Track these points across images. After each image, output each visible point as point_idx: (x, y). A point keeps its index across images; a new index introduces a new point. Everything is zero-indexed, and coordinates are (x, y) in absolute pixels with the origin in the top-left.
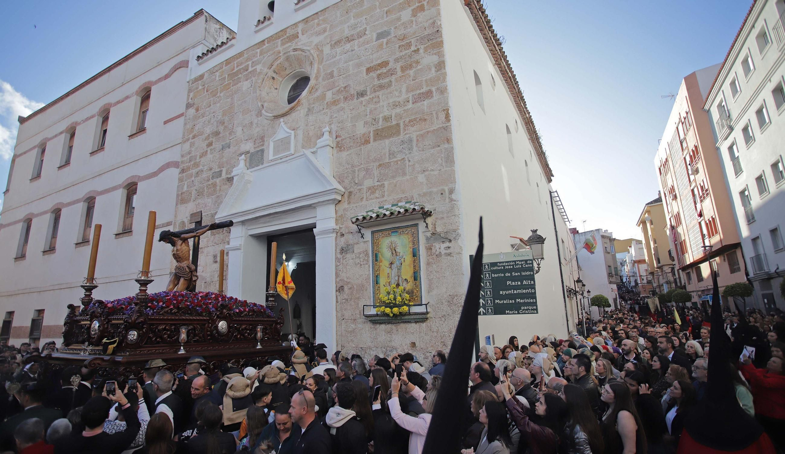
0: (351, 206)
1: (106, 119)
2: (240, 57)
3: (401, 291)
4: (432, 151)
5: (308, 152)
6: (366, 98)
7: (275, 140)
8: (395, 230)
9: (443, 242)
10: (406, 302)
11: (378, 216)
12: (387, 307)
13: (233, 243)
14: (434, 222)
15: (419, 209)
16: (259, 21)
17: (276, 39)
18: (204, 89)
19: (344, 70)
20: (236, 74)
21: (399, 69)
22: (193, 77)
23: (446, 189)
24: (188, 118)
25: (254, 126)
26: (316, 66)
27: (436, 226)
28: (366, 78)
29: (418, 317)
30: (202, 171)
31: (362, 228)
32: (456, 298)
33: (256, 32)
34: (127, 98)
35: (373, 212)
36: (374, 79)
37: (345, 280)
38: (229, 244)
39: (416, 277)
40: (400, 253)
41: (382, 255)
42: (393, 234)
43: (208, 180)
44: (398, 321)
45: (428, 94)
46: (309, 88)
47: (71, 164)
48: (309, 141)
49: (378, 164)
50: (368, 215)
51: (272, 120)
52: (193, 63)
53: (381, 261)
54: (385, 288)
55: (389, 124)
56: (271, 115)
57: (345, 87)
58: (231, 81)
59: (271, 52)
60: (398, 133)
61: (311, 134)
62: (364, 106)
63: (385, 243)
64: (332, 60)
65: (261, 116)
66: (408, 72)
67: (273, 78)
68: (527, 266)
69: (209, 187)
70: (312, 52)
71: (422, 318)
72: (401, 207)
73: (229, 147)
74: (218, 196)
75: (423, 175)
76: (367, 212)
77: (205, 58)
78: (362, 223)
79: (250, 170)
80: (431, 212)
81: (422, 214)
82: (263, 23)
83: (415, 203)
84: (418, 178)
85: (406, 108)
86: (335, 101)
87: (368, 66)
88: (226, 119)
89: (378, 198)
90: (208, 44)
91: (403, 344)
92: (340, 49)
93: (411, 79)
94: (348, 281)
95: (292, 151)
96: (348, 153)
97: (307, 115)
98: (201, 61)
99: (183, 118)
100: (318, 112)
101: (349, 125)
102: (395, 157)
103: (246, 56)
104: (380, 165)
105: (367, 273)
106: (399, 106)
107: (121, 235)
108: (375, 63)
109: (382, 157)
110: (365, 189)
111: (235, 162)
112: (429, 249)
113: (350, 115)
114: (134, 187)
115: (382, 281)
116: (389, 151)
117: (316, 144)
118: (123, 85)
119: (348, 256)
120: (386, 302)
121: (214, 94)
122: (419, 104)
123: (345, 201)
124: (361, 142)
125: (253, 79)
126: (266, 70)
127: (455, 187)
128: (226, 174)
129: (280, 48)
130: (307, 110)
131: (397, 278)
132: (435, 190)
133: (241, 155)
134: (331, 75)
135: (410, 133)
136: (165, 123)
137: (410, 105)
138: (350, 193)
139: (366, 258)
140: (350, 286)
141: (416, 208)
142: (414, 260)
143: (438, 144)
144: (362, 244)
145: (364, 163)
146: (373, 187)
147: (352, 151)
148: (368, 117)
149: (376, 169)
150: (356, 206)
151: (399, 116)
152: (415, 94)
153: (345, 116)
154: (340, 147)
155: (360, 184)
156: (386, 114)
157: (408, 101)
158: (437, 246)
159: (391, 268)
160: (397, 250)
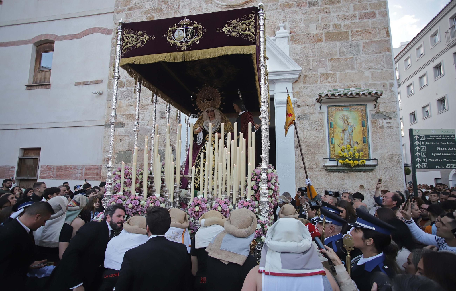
0: (307, 86)
4: (376, 55)
6: (318, 8)
8: (347, 107)
9: (385, 119)
11: (333, 95)
14: (378, 104)
27: (380, 108)
29: (369, 168)
32: (395, 157)
35: (328, 91)
39: (365, 141)
40: (351, 123)
41: (336, 123)
42: (345, 110)
44: (351, 170)
45: (372, 15)
49: (330, 58)
53: (336, 128)
55: (339, 30)
60: (347, 38)
62: (316, 13)
68: (451, 139)
75: (369, 71)
84: (365, 73)
85: (353, 21)
91: (353, 186)
94: (306, 140)
96: (303, 46)
101: (302, 25)
102: (345, 55)
104: (331, 59)
105: (323, 136)
106: (347, 19)
109: (333, 53)
110: (319, 75)
112: (374, 122)
113: (302, 18)
115: (337, 142)
116: (340, 50)
117: (275, 35)
119: (305, 122)
122: (364, 20)
123: (301, 82)
124: (314, 39)
127: (394, 83)
131: (349, 141)
135: (357, 40)
137: (357, 20)
138: (306, 76)
139: (321, 125)
140: (307, 144)
143: (381, 51)
144: (317, 115)
145: (318, 56)
146: (327, 74)
147: (306, 45)
148: (320, 22)
149: (329, 62)
150: (312, 87)
151: (347, 26)
152: (361, 13)
153: (298, 18)
154: (294, 40)
155: (314, 70)
156: (336, 22)
157: (355, 17)
158: (380, 121)
159: (344, 133)
160: (348, 121)
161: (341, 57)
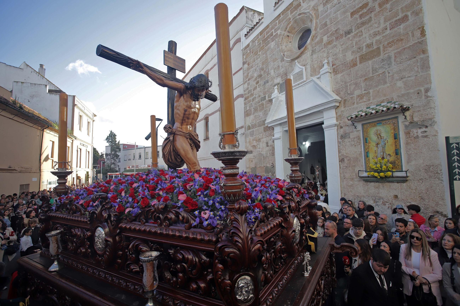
0: (346, 109)
2: (267, 28)
3: (386, 162)
4: (409, 62)
5: (315, 78)
6: (352, 34)
7: (294, 74)
8: (379, 122)
9: (420, 128)
10: (390, 169)
11: (366, 114)
12: (375, 172)
13: (276, 136)
14: (412, 114)
15: (399, 107)
16: (276, 3)
17: (287, 11)
18: (250, 52)
19: (334, 19)
20: (266, 39)
21: (377, 7)
22: (244, 47)
23: (422, 89)
24: (244, 70)
25: (281, 67)
26: (314, 21)
27: (414, 117)
28: (351, 20)
29: (399, 179)
30: (255, 98)
31: (355, 122)
32: (432, 167)
33: (275, 10)
34: (215, 65)
35: (362, 112)
36: (357, 19)
37: (345, 155)
38: (274, 136)
39: (397, 152)
40: (384, 137)
41: (370, 139)
42: (378, 125)
43: (259, 102)
44: (383, 181)
45: (405, 18)
46: (312, 37)
48: (315, 71)
49: (364, 79)
50: (359, 114)
51: (290, 62)
52: (243, 39)
53: (370, 143)
54: (373, 160)
55: (371, 49)
56: (290, 59)
57: (336, 31)
58: (264, 44)
59: (285, 20)
60: (379, 54)
61: (315, 66)
62: (351, 40)
64: (325, 14)
65: (284, 61)
66: (385, 6)
67: (288, 36)
69: (260, 106)
70: (311, 12)
71: (404, 180)
72: (383, 106)
73: (268, 83)
74: (265, 111)
75: (401, 81)
76: (358, 112)
77: (249, 34)
78: (355, 120)
79: (281, 94)
80: (409, 108)
81: (401, 110)
82: (278, 3)
83: (395, 103)
84: (397, 84)
85: (384, 34)
86: (329, 42)
87: (352, 11)
88: (264, 66)
89: (366, 102)
90: (249, 25)
91: (388, 196)
92: (330, 4)
93: (388, 11)
94: (347, 155)
95: (305, 79)
96: (342, 74)
97: (312, 55)
98: (247, 37)
99: (242, 70)
100: (319, 52)
101: (341, 56)
102: (377, 72)
103: (270, 27)
104: (366, 79)
105: (360, 150)
106: (378, 35)
108: (357, 7)
109: (367, 73)
110: (356, 97)
111: (272, 91)
112: (408, 133)
113: (341, 49)
115: (371, 155)
116: (372, 68)
117: (320, 72)
118: (212, 59)
119: (346, 140)
120: (375, 169)
121: (256, 54)
122: (396, 29)
123: (342, 106)
124: (350, 65)
125: (277, 39)
126: (283, 32)
127: (431, 87)
128: (268, 98)
129: (290, 16)
130: (311, 52)
131: (382, 154)
132: (412, 91)
133: (275, 86)
134: (325, 25)
135: (388, 53)
136: (234, 74)
137: (388, 32)
138: (345, 100)
139: (359, 141)
140: (348, 158)
141: (396, 106)
142: (396, 142)
143: (414, 56)
144: (355, 133)
145: (354, 80)
146: (361, 95)
147: (344, 73)
148: (354, 47)
149: (363, 83)
150: (350, 109)
151: (379, 42)
152: (392, 22)
153: (338, 50)
154: (335, 71)
155: (352, 94)
156: (368, 42)
157: (386, 29)
158: (415, 131)
159: (377, 147)
160: (381, 135)
161: (374, 75)
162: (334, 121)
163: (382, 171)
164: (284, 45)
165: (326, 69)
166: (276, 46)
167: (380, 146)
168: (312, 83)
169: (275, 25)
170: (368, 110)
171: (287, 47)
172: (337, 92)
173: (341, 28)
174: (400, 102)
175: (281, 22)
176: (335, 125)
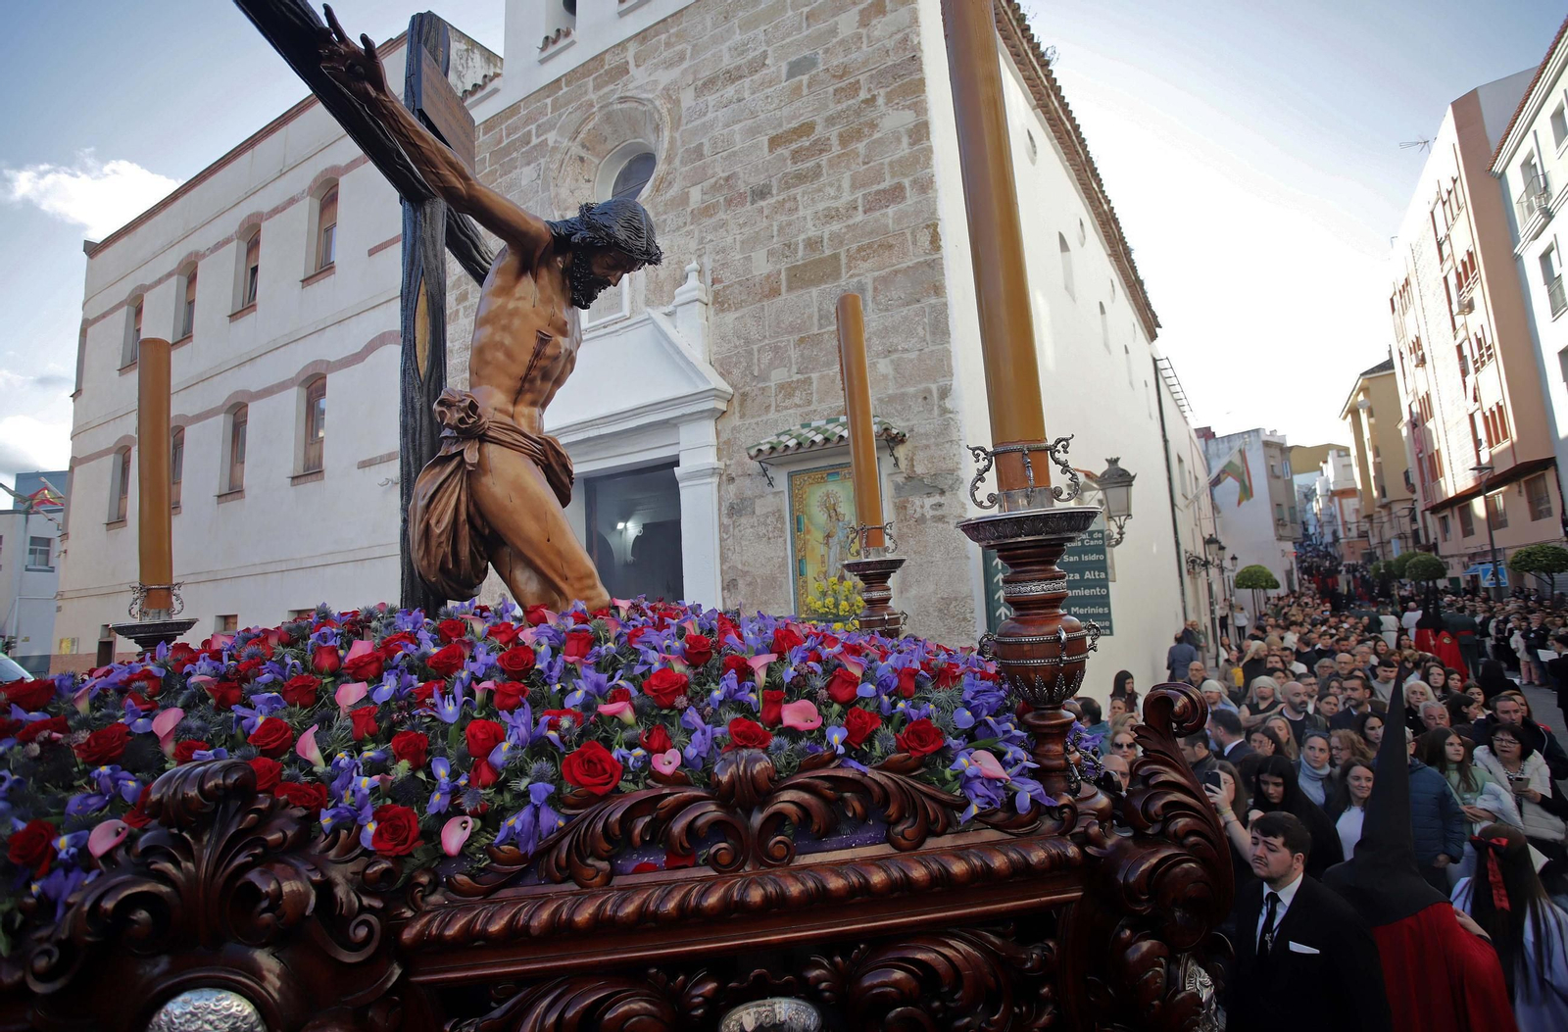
0: (747, 422)
1: (253, 245)
2: (513, 115)
3: (849, 589)
4: (905, 311)
5: (657, 314)
6: (772, 201)
8: (834, 470)
9: (929, 494)
11: (800, 444)
12: (822, 621)
14: (910, 455)
15: (881, 430)
16: (547, 38)
17: (584, 76)
19: (723, 142)
20: (507, 151)
21: (835, 141)
23: (934, 387)
26: (666, 134)
27: (915, 463)
28: (768, 158)
31: (769, 466)
32: (954, 604)
33: (543, 62)
34: (292, 201)
35: (790, 435)
36: (785, 160)
37: (740, 566)
40: (843, 516)
41: (809, 519)
42: (831, 479)
45: (896, 193)
46: (655, 180)
47: (194, 338)
48: (660, 290)
49: (796, 337)
50: (780, 442)
53: (809, 532)
54: (816, 584)
55: (817, 256)
57: (727, 179)
58: (497, 166)
59: (574, 105)
60: (835, 274)
61: (662, 275)
62: (767, 217)
63: (815, 496)
64: (698, 122)
66: (853, 146)
67: (582, 159)
68: (1092, 543)
70: (657, 103)
72: (843, 426)
75: (888, 359)
76: (778, 435)
78: (770, 458)
80: (904, 435)
81: (887, 440)
82: (555, 42)
84: (878, 365)
85: (851, 222)
86: (707, 208)
87: (773, 133)
89: (800, 406)
92: (714, 96)
93: (860, 160)
94: (746, 569)
95: (626, 312)
96: (738, 314)
100: (674, 231)
101: (737, 258)
102: (831, 323)
103: (523, 112)
104: (802, 340)
105: (782, 554)
106: (836, 218)
107: (303, 480)
108: (786, 127)
109: (805, 323)
110: (773, 388)
112: (901, 508)
113: (738, 237)
114: (320, 382)
115: (811, 570)
116: (820, 310)
117: (674, 297)
118: (282, 174)
119: (743, 520)
120: (820, 611)
122: (877, 214)
123: (734, 413)
124: (762, 292)
125: (542, 161)
126: (566, 143)
127: (951, 385)
129: (592, 96)
131: (839, 565)
132: (911, 390)
134: (698, 153)
135: (859, 275)
136: (372, 252)
137: (859, 217)
138: (744, 395)
139: (779, 525)
140: (749, 579)
141: (875, 428)
143: (917, 297)
144: (770, 498)
145: (770, 336)
146: (790, 384)
147: (745, 310)
148: (775, 240)
149: (795, 348)
150: (757, 423)
151: (837, 239)
152: (870, 194)
153: (730, 239)
154: (720, 301)
155: (763, 377)
156: (810, 234)
157: (856, 208)
158: (918, 502)
159: (827, 544)
160: (838, 510)
161: (824, 330)
162: (710, 459)
163: (837, 618)
164: (566, 185)
165: (694, 290)
166: (539, 182)
167: (834, 541)
168: (648, 328)
169: (543, 113)
170: (804, 431)
171: (576, 194)
172: (721, 365)
173: (741, 175)
174: (883, 416)
175: (561, 107)
176: (714, 471)
